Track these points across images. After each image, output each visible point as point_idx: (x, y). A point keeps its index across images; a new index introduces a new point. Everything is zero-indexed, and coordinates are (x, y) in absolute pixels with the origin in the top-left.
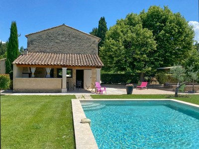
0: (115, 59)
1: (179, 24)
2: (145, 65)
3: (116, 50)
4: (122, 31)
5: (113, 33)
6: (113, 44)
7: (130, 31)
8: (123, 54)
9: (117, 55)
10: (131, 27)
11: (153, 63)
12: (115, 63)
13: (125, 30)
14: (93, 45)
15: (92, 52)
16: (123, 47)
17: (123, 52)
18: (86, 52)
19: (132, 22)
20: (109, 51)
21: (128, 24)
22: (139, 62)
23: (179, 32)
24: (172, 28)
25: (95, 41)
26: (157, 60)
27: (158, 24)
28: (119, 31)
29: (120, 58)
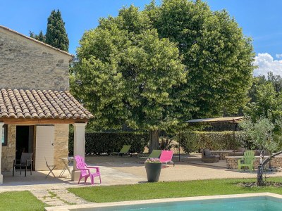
0: (104, 101)
1: (226, 33)
2: (165, 114)
3: (106, 82)
4: (115, 42)
5: (96, 45)
6: (98, 69)
7: (131, 42)
8: (120, 90)
9: (106, 93)
10: (132, 33)
11: (178, 110)
12: (101, 111)
13: (120, 39)
14: (57, 70)
15: (56, 84)
16: (120, 75)
17: (120, 85)
18: (42, 86)
19: (132, 24)
20: (89, 83)
21: (124, 28)
22: (152, 107)
23: (226, 48)
24: (214, 39)
25: (62, 61)
26: (186, 104)
27: (186, 31)
28: (108, 41)
29: (113, 98)
